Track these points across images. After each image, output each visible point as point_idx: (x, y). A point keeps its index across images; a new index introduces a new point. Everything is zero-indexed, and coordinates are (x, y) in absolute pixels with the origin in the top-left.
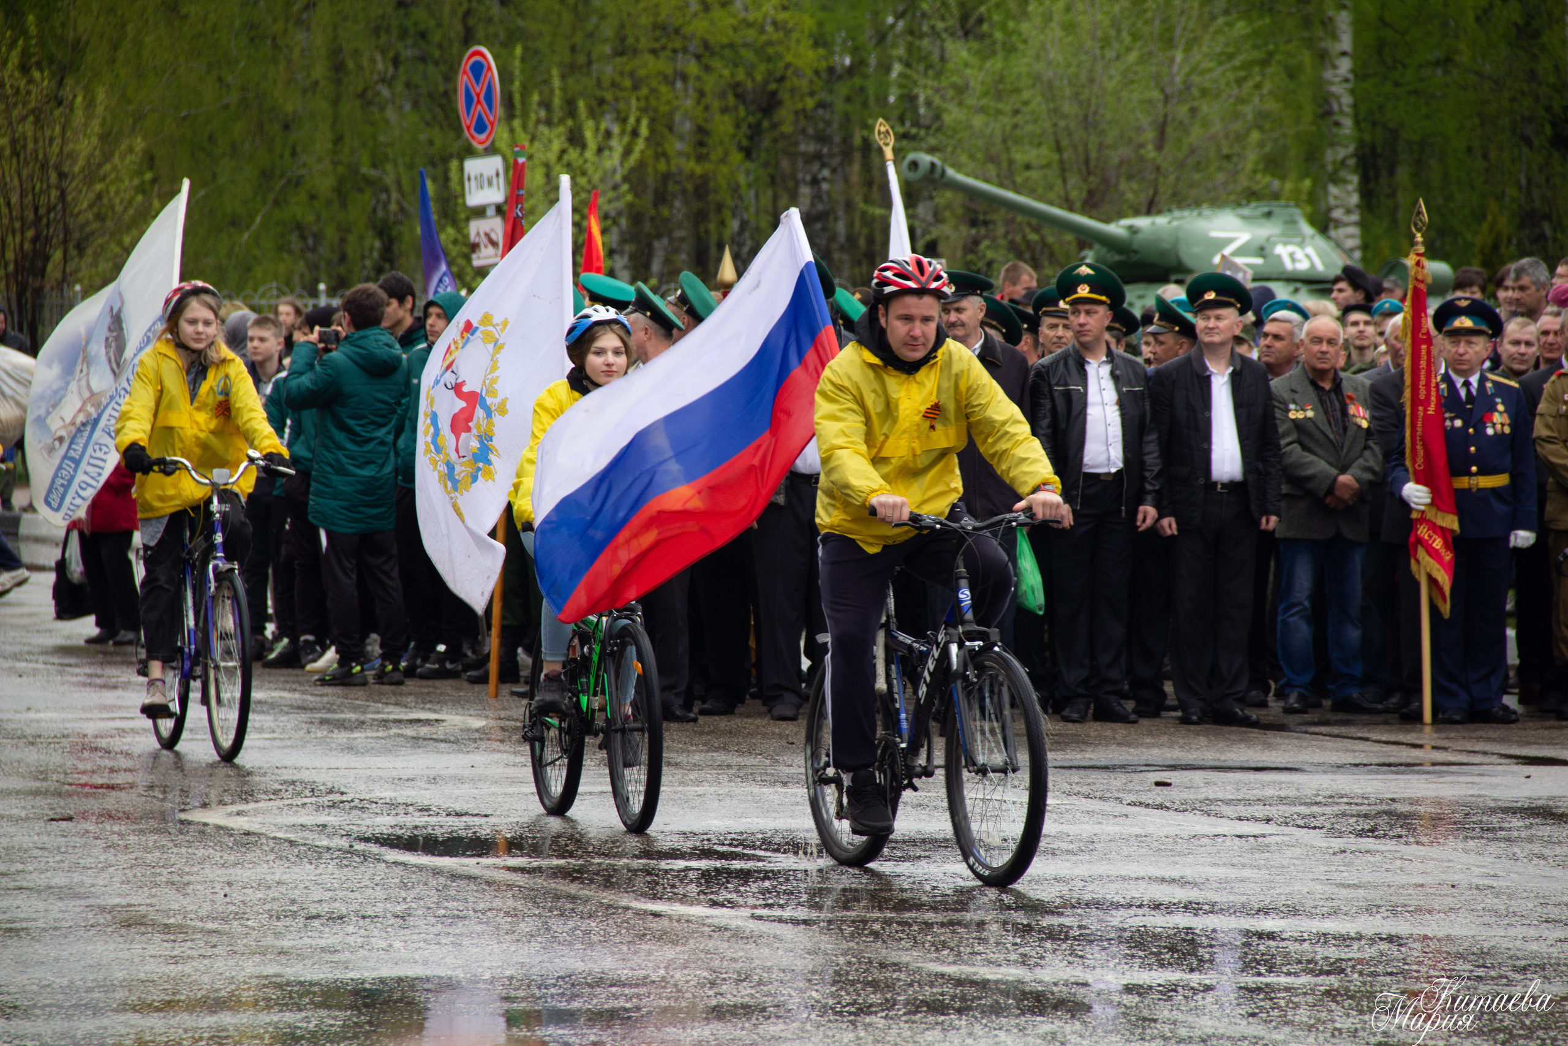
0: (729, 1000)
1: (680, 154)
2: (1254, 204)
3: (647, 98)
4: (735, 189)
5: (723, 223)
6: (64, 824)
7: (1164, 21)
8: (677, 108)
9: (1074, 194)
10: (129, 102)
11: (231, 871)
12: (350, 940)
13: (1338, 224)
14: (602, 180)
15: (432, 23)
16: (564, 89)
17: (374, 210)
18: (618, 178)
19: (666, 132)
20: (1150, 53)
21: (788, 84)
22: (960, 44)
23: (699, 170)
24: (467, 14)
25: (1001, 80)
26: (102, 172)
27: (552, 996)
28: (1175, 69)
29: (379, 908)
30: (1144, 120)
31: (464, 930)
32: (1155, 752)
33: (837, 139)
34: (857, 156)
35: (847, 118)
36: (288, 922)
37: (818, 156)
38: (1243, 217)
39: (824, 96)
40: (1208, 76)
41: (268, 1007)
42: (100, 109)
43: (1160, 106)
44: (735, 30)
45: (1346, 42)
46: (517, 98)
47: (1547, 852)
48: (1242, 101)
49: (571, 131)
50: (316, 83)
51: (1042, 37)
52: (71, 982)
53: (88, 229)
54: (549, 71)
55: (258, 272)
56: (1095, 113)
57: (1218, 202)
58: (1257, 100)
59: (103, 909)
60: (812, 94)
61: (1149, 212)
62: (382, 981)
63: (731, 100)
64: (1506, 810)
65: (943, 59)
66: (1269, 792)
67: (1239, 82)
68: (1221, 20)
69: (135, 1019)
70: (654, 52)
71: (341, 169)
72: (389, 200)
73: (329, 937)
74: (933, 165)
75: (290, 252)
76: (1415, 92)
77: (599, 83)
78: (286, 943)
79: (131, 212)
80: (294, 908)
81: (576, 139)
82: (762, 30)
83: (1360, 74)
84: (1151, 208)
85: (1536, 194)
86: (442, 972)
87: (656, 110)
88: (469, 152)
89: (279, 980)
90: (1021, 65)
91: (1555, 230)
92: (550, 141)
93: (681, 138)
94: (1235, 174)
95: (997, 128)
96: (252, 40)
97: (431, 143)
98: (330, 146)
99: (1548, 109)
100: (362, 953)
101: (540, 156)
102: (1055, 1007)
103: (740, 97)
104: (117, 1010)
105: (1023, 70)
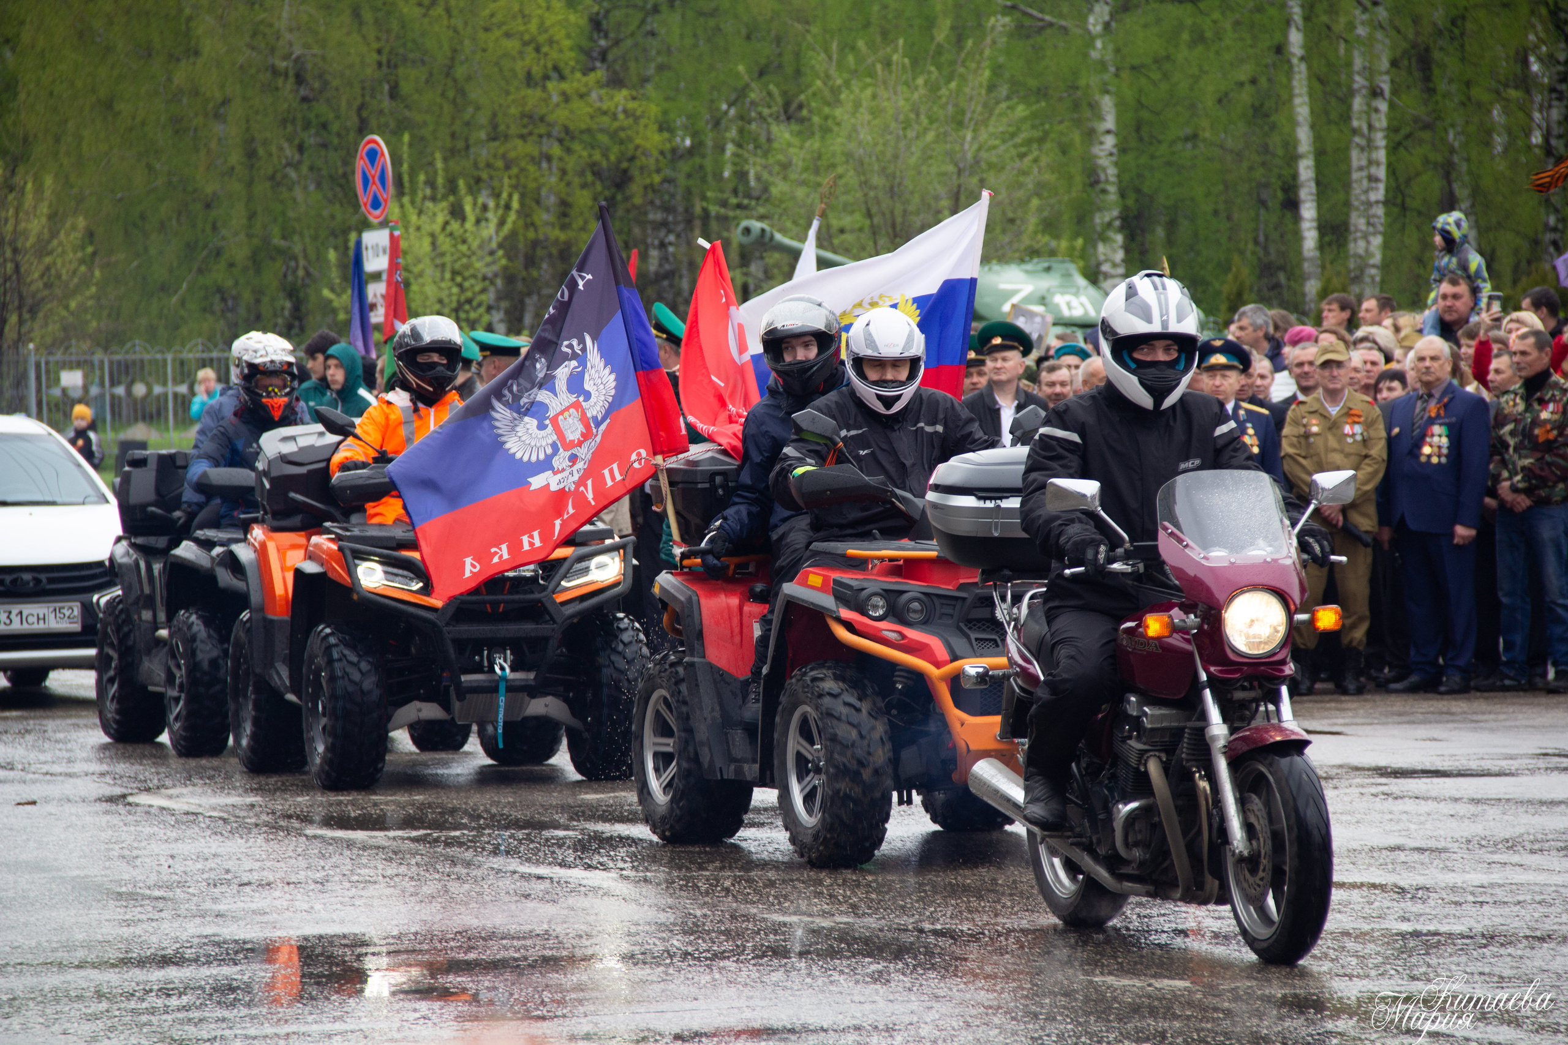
1: (547, 223)
2: (1035, 260)
3: (517, 177)
6: (29, 807)
7: (956, 105)
8: (544, 185)
10: (72, 187)
11: (173, 846)
12: (277, 903)
13: (1107, 276)
14: (481, 247)
15: (331, 116)
16: (446, 170)
17: (285, 276)
18: (494, 245)
19: (533, 204)
20: (945, 134)
21: (638, 163)
22: (783, 127)
23: (563, 237)
24: (361, 108)
25: (819, 157)
26: (50, 247)
27: (452, 949)
28: (967, 146)
29: (302, 876)
30: (941, 190)
31: (375, 893)
33: (680, 209)
34: (697, 223)
35: (689, 192)
36: (224, 888)
37: (664, 224)
38: (1027, 272)
39: (668, 172)
40: (994, 152)
41: (209, 963)
42: (47, 193)
43: (955, 177)
44: (592, 117)
45: (1110, 123)
46: (406, 178)
48: (1025, 173)
49: (453, 205)
50: (233, 168)
51: (853, 121)
52: (39, 944)
53: (39, 296)
54: (432, 154)
55: (184, 330)
56: (900, 184)
58: (1035, 170)
59: (64, 880)
60: (658, 171)
63: (590, 178)
65: (769, 140)
67: (1022, 156)
68: (1004, 105)
69: (94, 974)
70: (522, 137)
71: (256, 241)
72: (297, 267)
73: (259, 900)
74: (763, 231)
75: (213, 313)
76: (1169, 164)
77: (476, 165)
78: (222, 907)
79: (76, 280)
80: (229, 877)
81: (457, 212)
82: (615, 117)
83: (1123, 149)
85: (1272, 249)
86: (356, 929)
87: (525, 187)
88: (365, 225)
89: (216, 939)
90: (837, 144)
91: (1289, 279)
92: (435, 214)
93: (548, 210)
94: (1018, 235)
96: (177, 132)
97: (333, 217)
98: (244, 221)
99: (1280, 176)
100: (288, 914)
101: (427, 228)
103: (597, 174)
104: (78, 967)
105: (838, 149)
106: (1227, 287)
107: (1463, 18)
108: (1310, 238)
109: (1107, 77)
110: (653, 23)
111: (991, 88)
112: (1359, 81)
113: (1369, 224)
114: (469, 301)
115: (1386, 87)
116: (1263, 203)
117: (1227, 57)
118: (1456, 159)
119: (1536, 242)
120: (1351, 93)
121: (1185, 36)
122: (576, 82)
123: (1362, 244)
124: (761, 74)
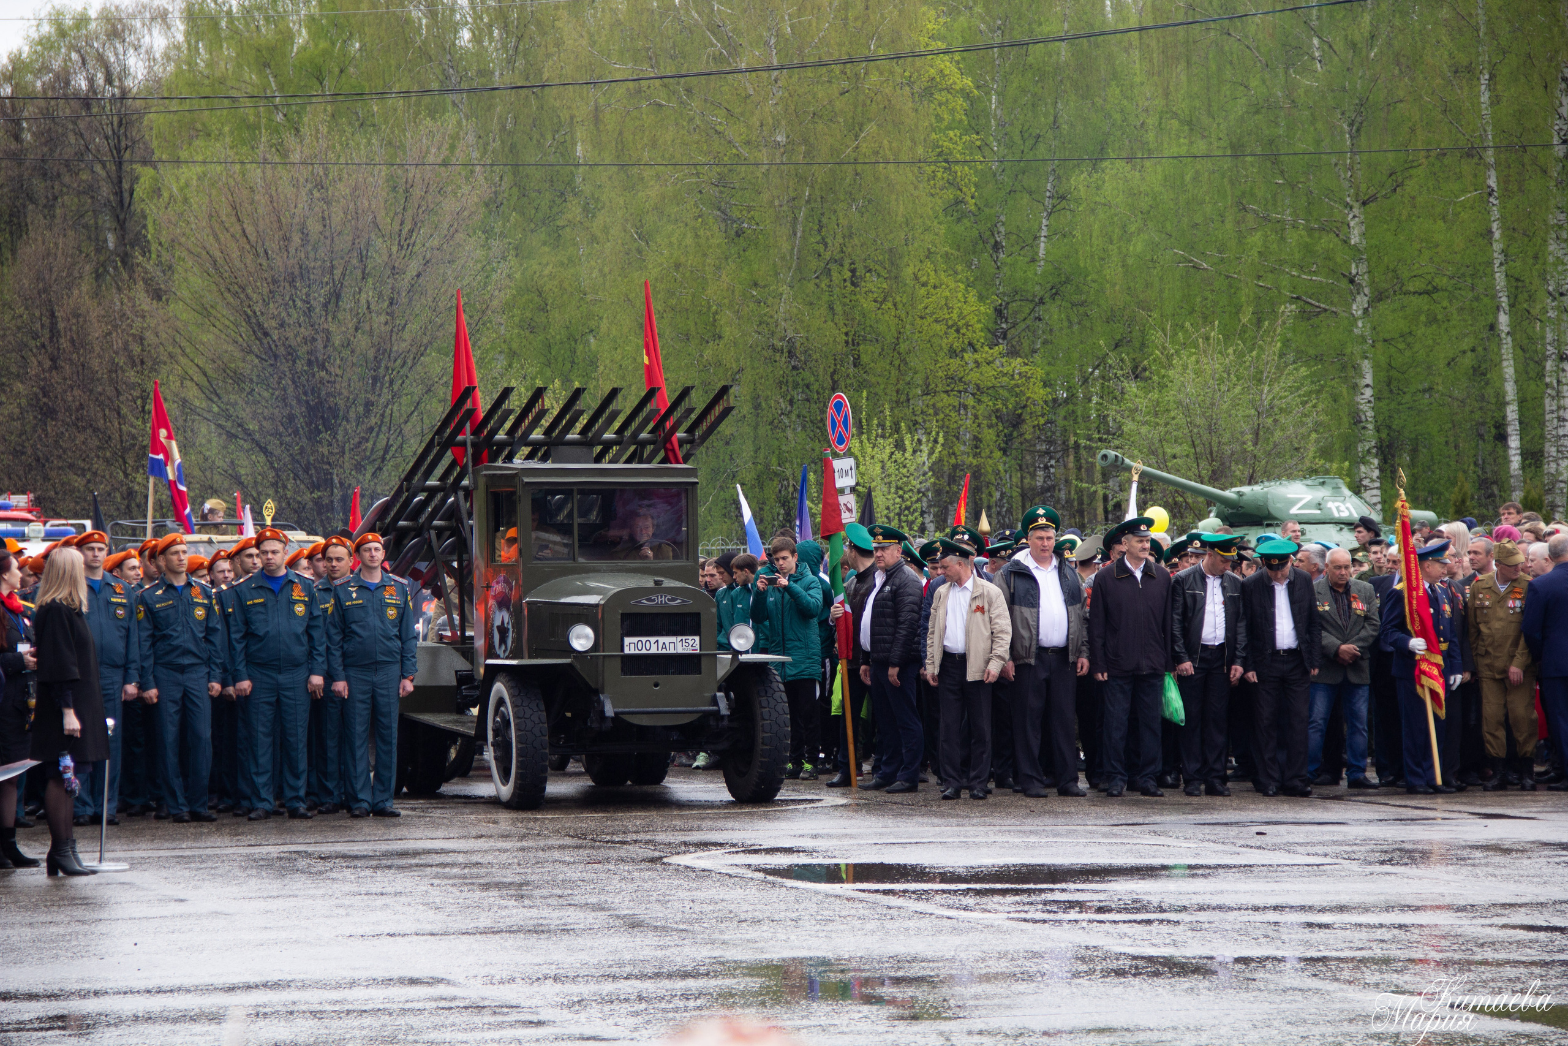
0: (993, 970)
1: (963, 453)
2: (1314, 477)
3: (943, 420)
4: (998, 473)
5: (990, 495)
6: (596, 866)
7: (1256, 368)
8: (962, 426)
9: (1204, 472)
11: (694, 893)
12: (765, 935)
13: (1366, 488)
14: (916, 470)
15: (813, 379)
16: (892, 416)
18: (926, 468)
19: (954, 440)
20: (1248, 387)
21: (1028, 410)
22: (1132, 384)
23: (975, 462)
24: (834, 373)
28: (1264, 396)
29: (782, 915)
30: (1246, 427)
32: (1257, 814)
33: (1058, 442)
34: (1071, 452)
35: (1065, 430)
36: (728, 924)
37: (1047, 452)
38: (1307, 485)
39: (1050, 416)
40: (1284, 401)
41: (716, 976)
43: (1255, 419)
44: (996, 378)
45: (1369, 380)
46: (863, 422)
47: (1497, 872)
48: (1305, 415)
49: (897, 441)
50: (744, 416)
51: (1182, 379)
52: (600, 962)
54: (883, 405)
55: (710, 530)
56: (1216, 424)
57: (1290, 477)
58: (1314, 413)
59: (618, 917)
60: (1043, 415)
61: (1250, 484)
62: (784, 960)
63: (994, 421)
64: (1473, 847)
65: (1123, 393)
66: (1327, 838)
67: (1304, 403)
68: (1291, 367)
69: (637, 983)
70: (946, 392)
71: (759, 467)
72: (787, 485)
73: (752, 933)
74: (1116, 457)
75: (729, 517)
76: (1411, 408)
77: (914, 412)
78: (726, 937)
80: (731, 916)
81: (899, 446)
82: (1012, 378)
83: (1377, 398)
84: (1251, 481)
85: (1488, 469)
86: (820, 954)
87: (948, 427)
88: (835, 455)
89: (722, 960)
90: (1170, 395)
91: (1499, 491)
92: (884, 447)
93: (964, 443)
94: (1302, 459)
95: (1155, 434)
98: (752, 453)
100: (772, 943)
101: (878, 457)
102: (1193, 972)
103: (999, 418)
104: (626, 978)
105: (1172, 399)
106: (1454, 496)
108: (1516, 462)
109: (1365, 347)
110: (1040, 311)
111: (1282, 355)
112: (1550, 349)
113: (1558, 451)
114: (908, 508)
116: (1481, 436)
117: (1454, 332)
120: (1546, 358)
121: (1423, 318)
122: (986, 353)
123: (1553, 465)
124: (1117, 346)
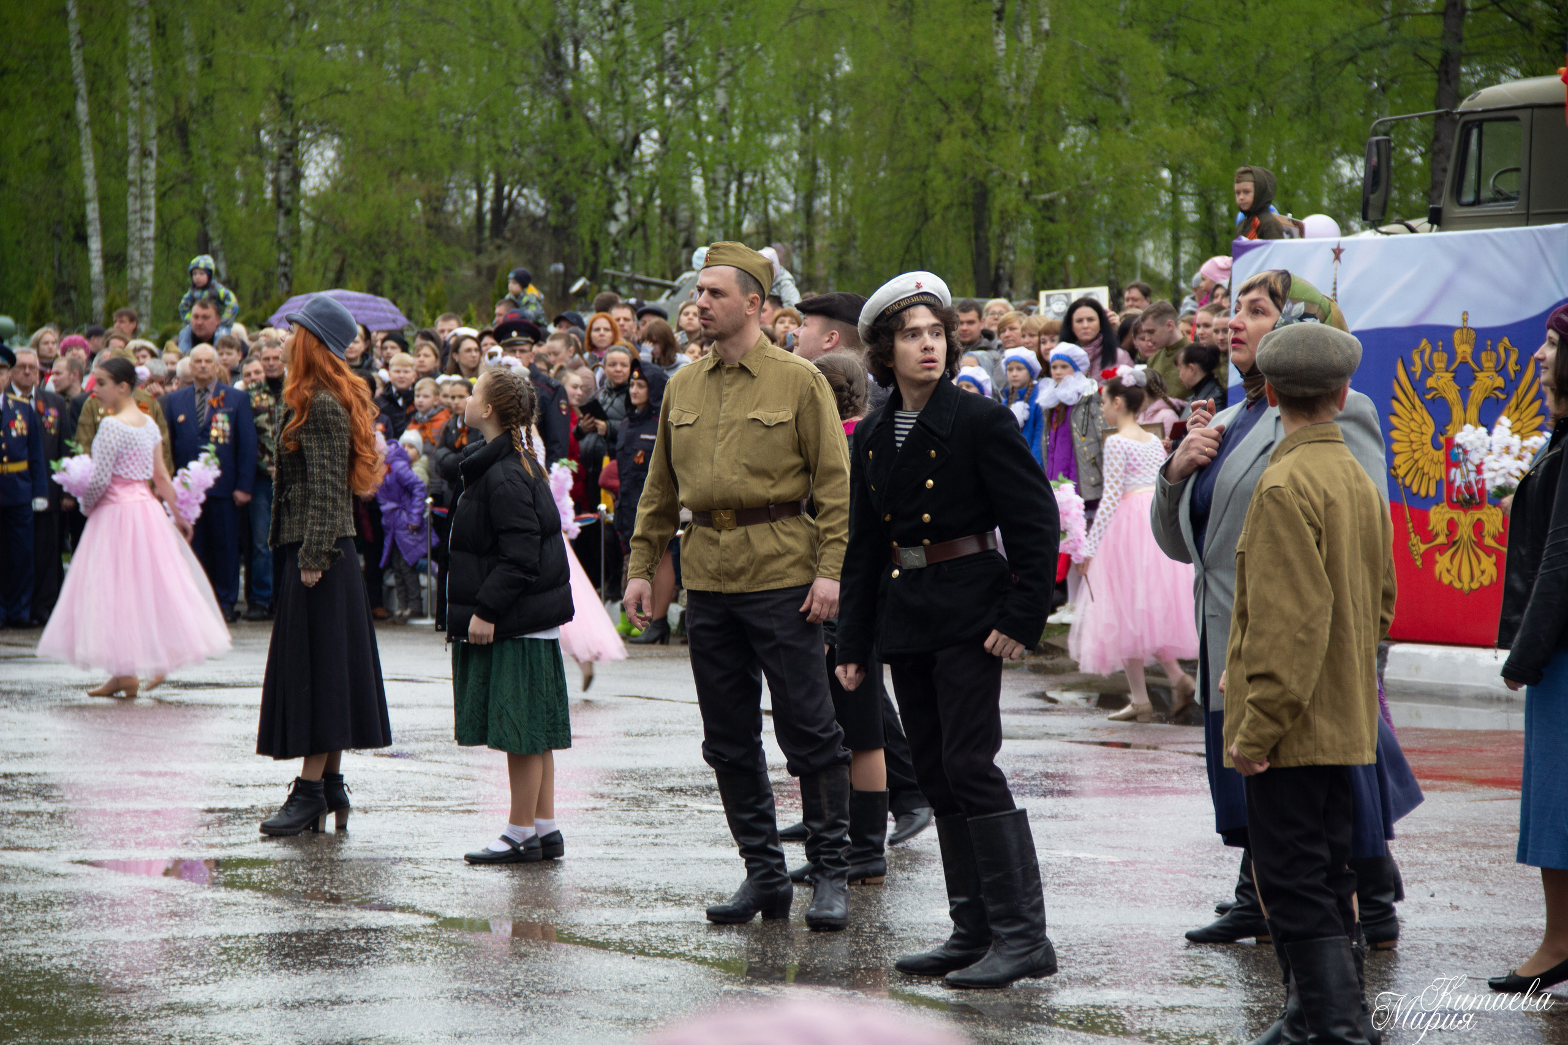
85: (65, 273)
91: (79, 296)
99: (71, 216)
106: (32, 302)
107: (212, 97)
108: (97, 265)
112: (133, 144)
113: (142, 255)
115: (154, 150)
116: (56, 236)
118: (209, 207)
119: (268, 274)
120: (127, 153)
123: (137, 271)
